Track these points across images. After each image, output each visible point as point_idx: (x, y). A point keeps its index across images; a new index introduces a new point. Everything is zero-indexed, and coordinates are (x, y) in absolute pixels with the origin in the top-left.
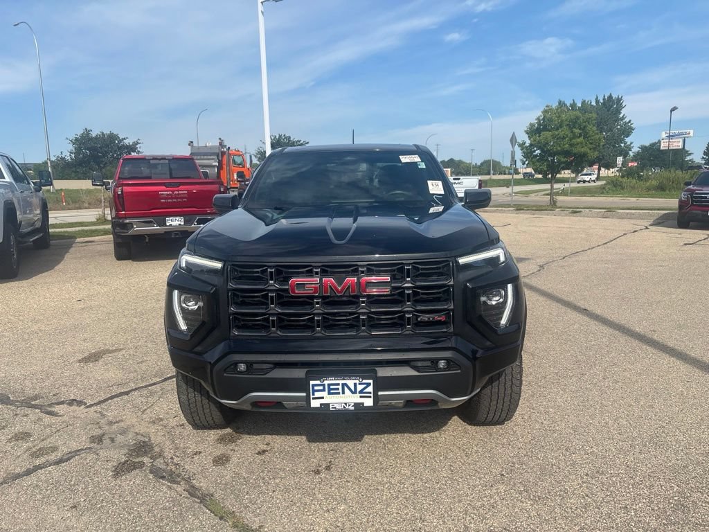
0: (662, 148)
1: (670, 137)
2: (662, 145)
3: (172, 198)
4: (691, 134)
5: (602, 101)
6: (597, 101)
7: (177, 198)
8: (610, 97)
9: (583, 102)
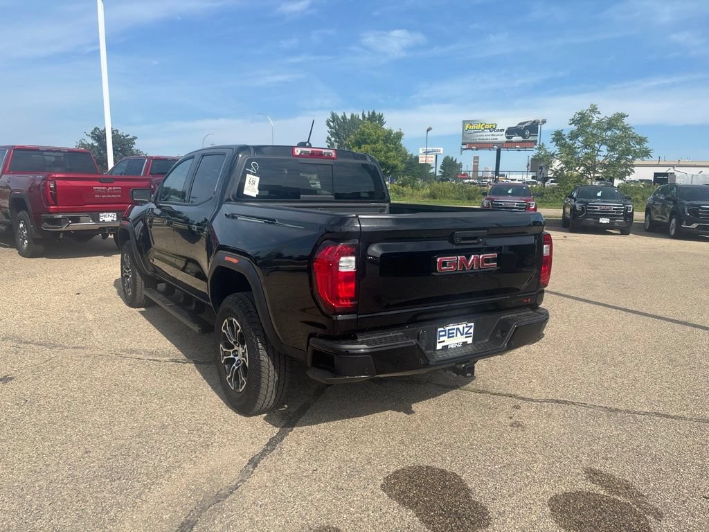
0: (420, 162)
1: (426, 153)
2: (420, 159)
3: (106, 194)
4: (441, 152)
5: (367, 116)
6: (364, 116)
7: (111, 194)
8: (374, 113)
9: (352, 116)
